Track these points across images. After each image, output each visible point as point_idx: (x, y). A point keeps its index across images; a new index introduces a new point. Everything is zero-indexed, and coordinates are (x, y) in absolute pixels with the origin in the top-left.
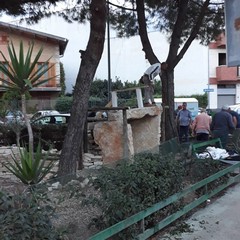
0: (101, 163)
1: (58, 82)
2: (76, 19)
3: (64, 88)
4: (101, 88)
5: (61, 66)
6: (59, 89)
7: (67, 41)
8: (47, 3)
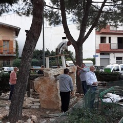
0: (39, 104)
1: (14, 51)
2: (24, 14)
3: (18, 54)
4: (38, 54)
5: (16, 42)
6: (15, 55)
7: (20, 29)
8: (7, 4)
